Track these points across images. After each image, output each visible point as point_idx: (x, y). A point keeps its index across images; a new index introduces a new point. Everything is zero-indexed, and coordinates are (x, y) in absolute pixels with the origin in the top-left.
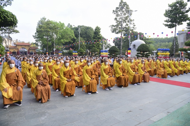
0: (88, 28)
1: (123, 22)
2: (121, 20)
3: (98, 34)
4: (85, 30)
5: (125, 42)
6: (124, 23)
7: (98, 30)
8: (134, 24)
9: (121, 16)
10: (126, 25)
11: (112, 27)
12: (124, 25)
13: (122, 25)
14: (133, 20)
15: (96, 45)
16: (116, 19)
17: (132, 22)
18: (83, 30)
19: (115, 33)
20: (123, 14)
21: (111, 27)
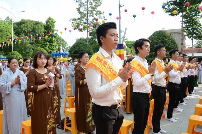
0: (37, 23)
1: (88, 15)
2: (85, 12)
3: (51, 30)
4: (31, 25)
5: (92, 43)
6: (90, 16)
7: (51, 22)
8: (104, 17)
9: (86, 6)
10: (93, 20)
11: (74, 21)
12: (91, 19)
13: (87, 19)
14: (104, 12)
15: (48, 47)
16: (79, 9)
17: (102, 16)
18: (29, 25)
19: (77, 30)
20: (89, 3)
21: (72, 21)
